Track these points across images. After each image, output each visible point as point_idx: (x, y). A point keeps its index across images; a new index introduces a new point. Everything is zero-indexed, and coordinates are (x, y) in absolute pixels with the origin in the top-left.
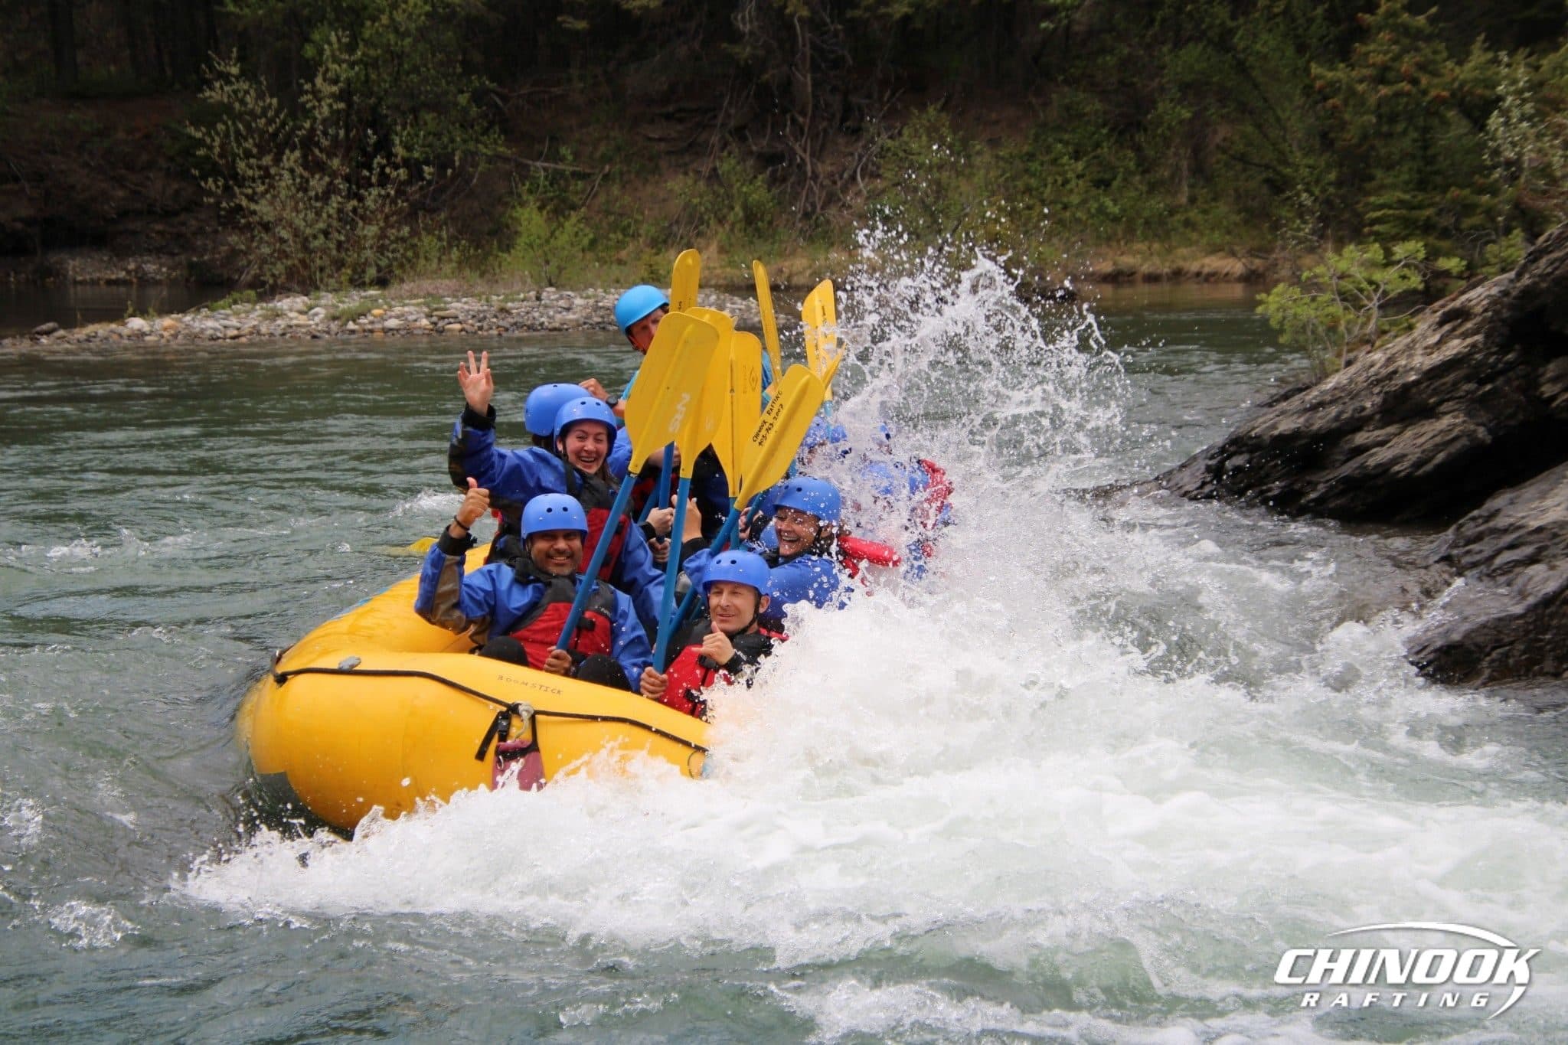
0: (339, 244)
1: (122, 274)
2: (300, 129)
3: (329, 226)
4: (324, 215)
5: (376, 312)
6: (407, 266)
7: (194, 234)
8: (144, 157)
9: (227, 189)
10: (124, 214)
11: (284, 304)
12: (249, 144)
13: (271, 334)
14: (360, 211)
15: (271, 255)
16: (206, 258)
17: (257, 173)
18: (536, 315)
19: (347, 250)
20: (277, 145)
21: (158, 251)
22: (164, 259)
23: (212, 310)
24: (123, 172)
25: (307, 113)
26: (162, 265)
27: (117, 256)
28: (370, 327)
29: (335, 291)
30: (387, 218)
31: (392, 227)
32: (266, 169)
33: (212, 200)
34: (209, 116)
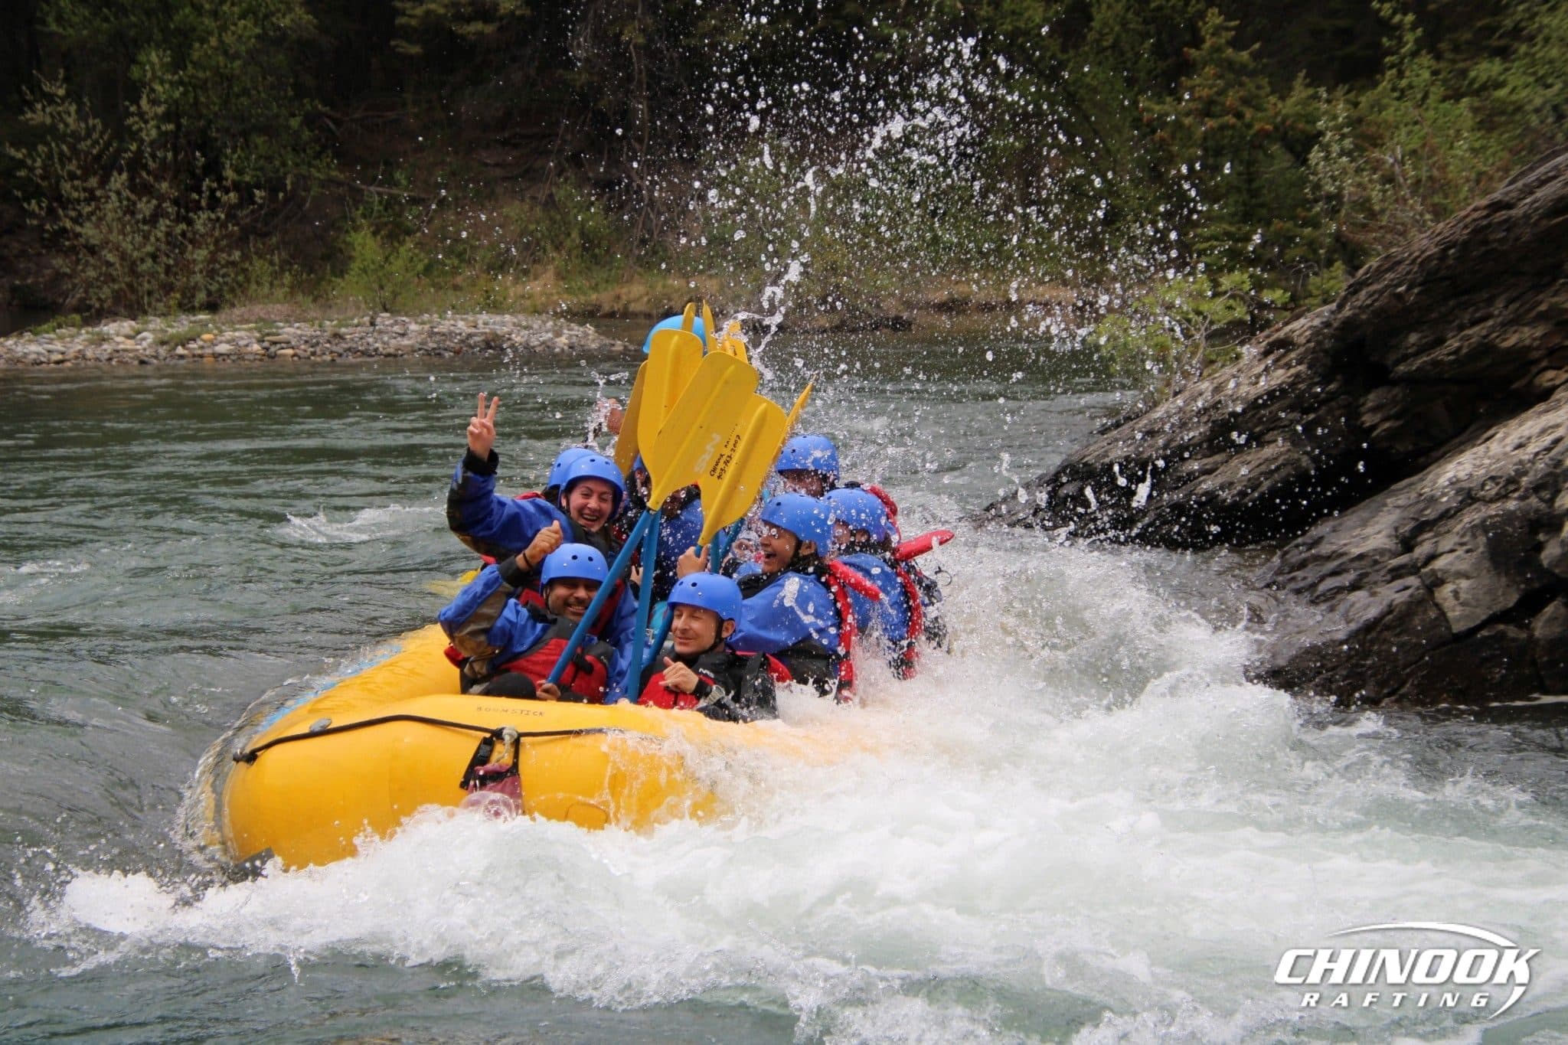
0: (168, 270)
2: (127, 150)
3: (158, 249)
4: (152, 239)
5: (206, 336)
6: (238, 292)
7: (17, 256)
9: (51, 210)
11: (110, 328)
12: (73, 166)
13: (97, 359)
14: (189, 235)
15: (97, 279)
16: (29, 281)
17: (83, 195)
18: (370, 340)
19: (176, 274)
20: (102, 165)
23: (35, 334)
25: (134, 136)
28: (199, 352)
29: (164, 315)
30: (217, 242)
31: (222, 251)
32: (92, 191)
33: (34, 222)
34: (30, 137)
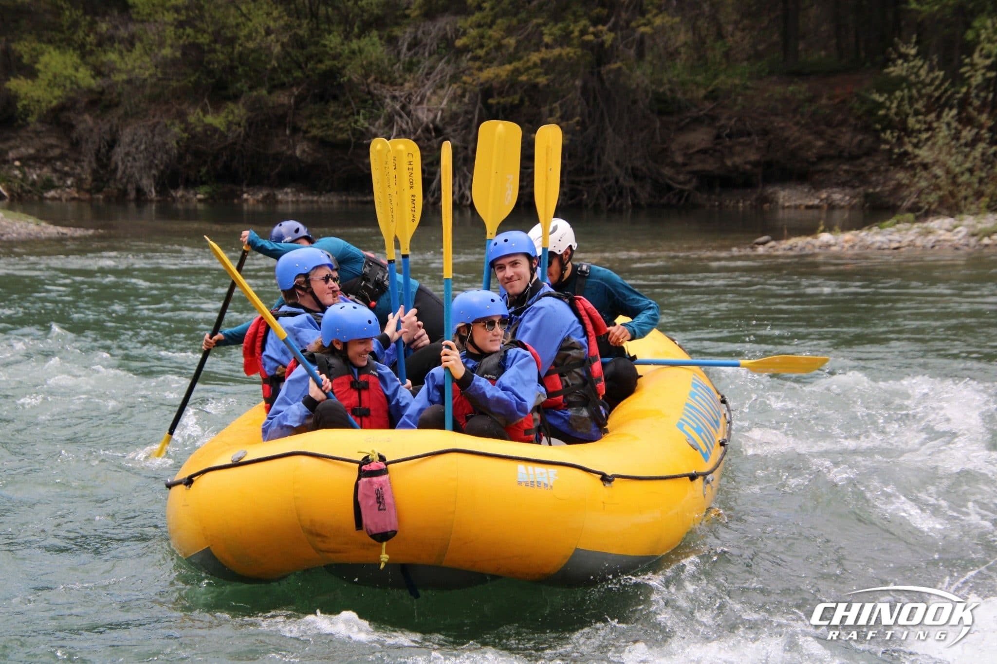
0: (981, 179)
1: (816, 202)
2: (958, 93)
3: (975, 165)
4: (971, 158)
7: (871, 172)
8: (840, 117)
9: (899, 139)
10: (821, 158)
11: (934, 224)
12: (919, 105)
13: (924, 247)
15: (928, 187)
16: (878, 189)
17: (924, 127)
19: (987, 183)
20: (937, 106)
21: (843, 185)
22: (848, 190)
23: (881, 228)
24: (823, 127)
25: (965, 81)
26: (846, 195)
27: (814, 188)
29: (976, 214)
32: (930, 123)
33: (887, 147)
34: (891, 86)
